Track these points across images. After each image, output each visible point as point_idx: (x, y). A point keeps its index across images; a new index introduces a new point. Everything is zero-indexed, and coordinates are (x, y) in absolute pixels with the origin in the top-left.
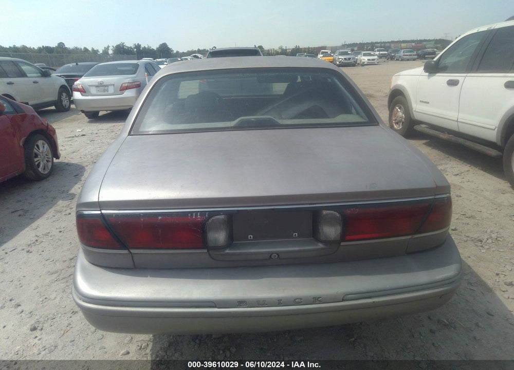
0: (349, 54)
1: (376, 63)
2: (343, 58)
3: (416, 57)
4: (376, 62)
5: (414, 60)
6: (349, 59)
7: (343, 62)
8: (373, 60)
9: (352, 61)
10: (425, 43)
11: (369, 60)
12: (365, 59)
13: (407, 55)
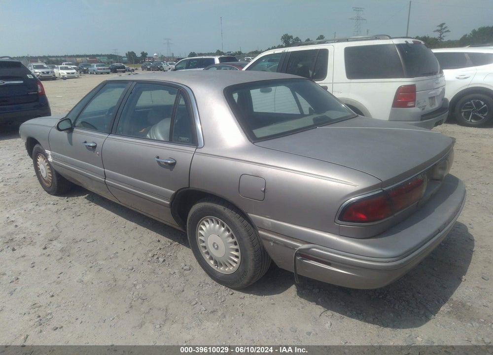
0: (44, 68)
1: (76, 77)
2: (40, 71)
3: (109, 70)
4: (75, 75)
5: (108, 73)
6: (48, 73)
7: (41, 76)
8: (73, 73)
9: (51, 75)
10: (98, 58)
11: (68, 73)
12: (64, 73)
13: (101, 69)
